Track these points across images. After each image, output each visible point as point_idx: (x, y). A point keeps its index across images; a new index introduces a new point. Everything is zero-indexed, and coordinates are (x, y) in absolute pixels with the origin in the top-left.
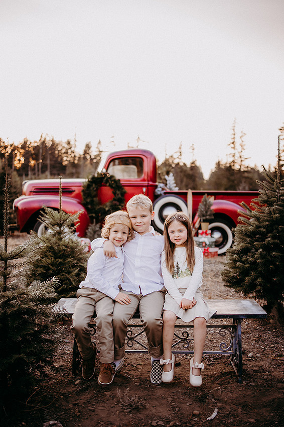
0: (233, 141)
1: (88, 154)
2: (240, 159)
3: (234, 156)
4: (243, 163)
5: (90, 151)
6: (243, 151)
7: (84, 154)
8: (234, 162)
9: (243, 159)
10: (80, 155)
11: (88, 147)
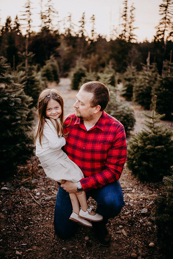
0: (124, 14)
1: (9, 26)
2: (129, 29)
3: (125, 26)
4: (132, 32)
5: (11, 23)
6: (132, 22)
7: (6, 26)
8: (125, 31)
9: (132, 29)
10: (3, 27)
11: (8, 21)
